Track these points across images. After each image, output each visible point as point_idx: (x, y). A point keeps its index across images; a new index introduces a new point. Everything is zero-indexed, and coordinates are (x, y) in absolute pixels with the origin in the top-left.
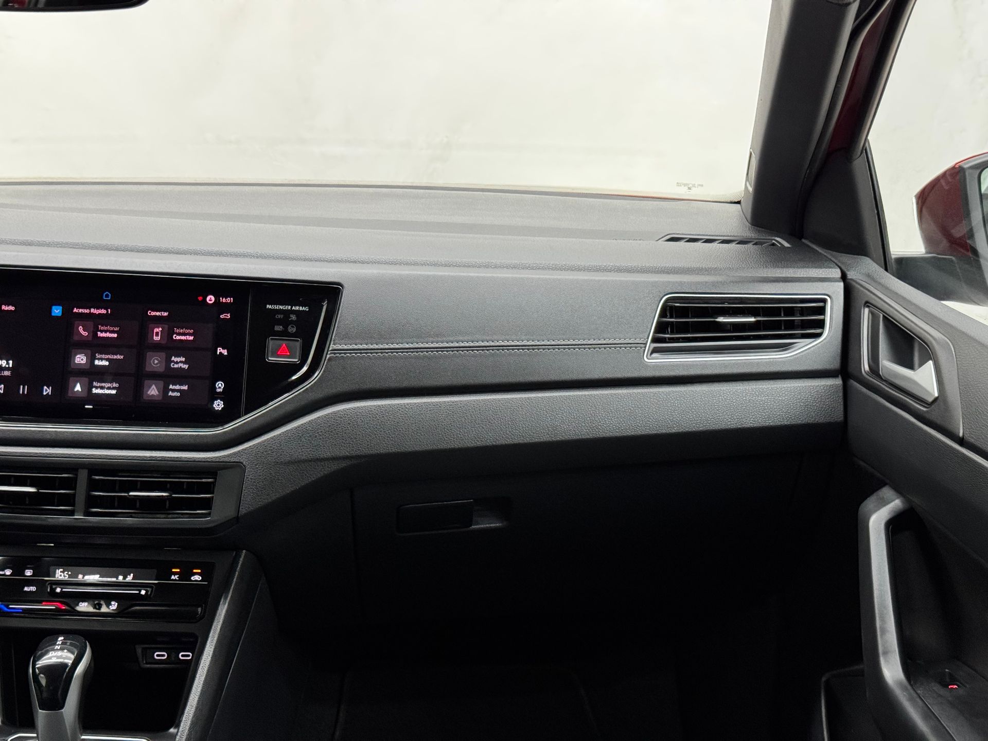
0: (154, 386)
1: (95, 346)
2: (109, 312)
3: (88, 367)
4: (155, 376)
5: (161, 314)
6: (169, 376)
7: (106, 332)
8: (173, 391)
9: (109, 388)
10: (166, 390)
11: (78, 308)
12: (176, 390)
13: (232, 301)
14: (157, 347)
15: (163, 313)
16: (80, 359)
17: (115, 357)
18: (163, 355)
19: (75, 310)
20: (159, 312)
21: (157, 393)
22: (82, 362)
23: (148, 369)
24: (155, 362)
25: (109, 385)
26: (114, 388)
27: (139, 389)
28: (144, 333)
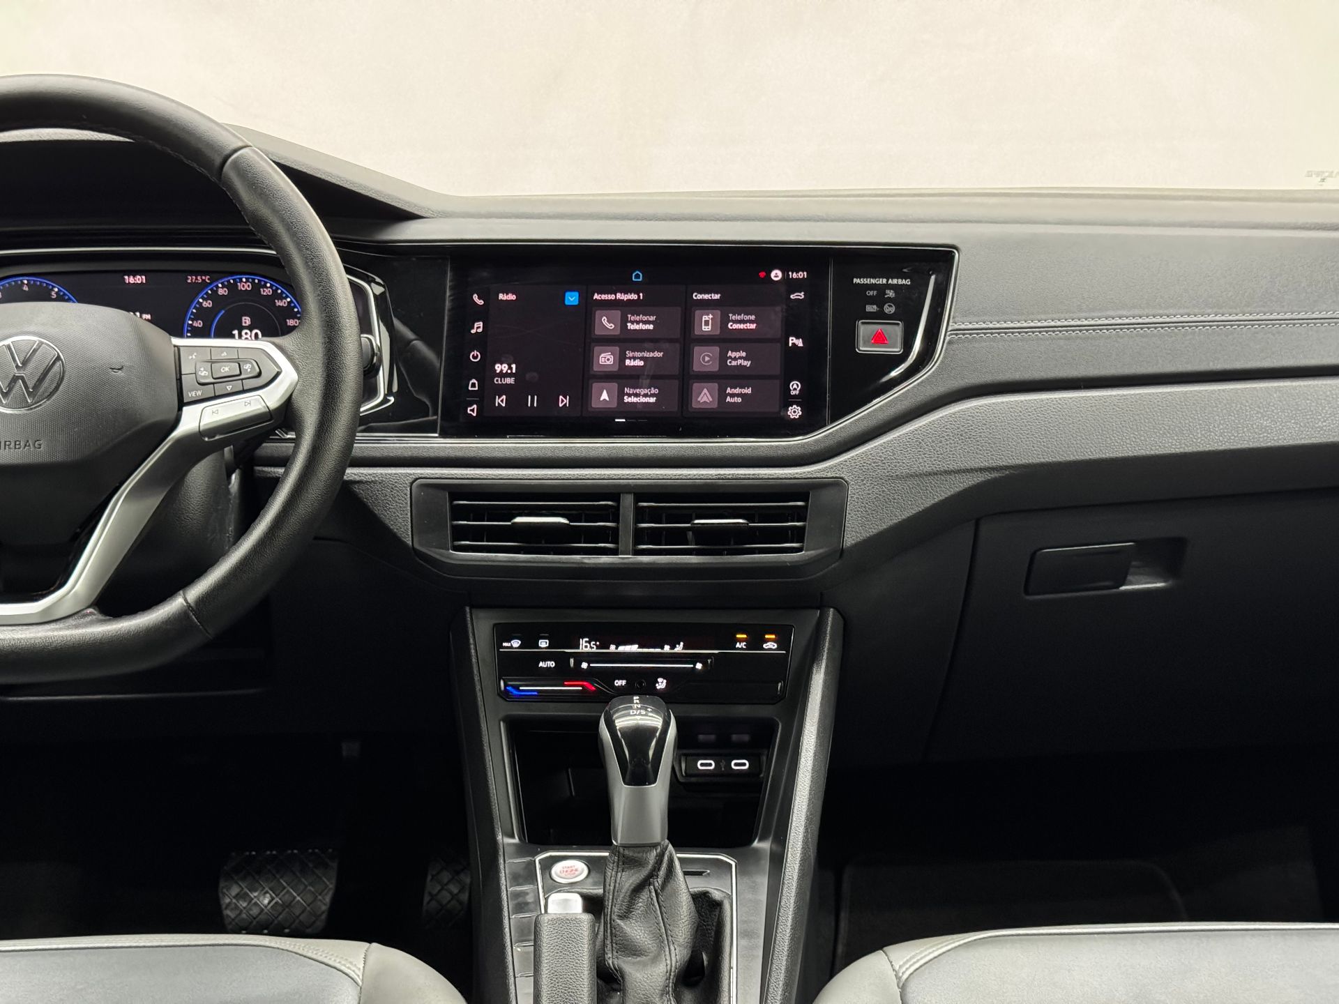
0: (705, 391)
1: (626, 341)
2: (641, 298)
3: (616, 369)
4: (706, 377)
5: (711, 297)
6: (726, 377)
7: (638, 323)
8: (733, 395)
9: (646, 395)
10: (722, 395)
11: (600, 293)
12: (736, 395)
13: (805, 277)
14: (707, 340)
15: (713, 295)
16: (606, 359)
17: (652, 355)
18: (717, 349)
19: (596, 296)
20: (708, 294)
21: (711, 400)
22: (608, 363)
23: (696, 368)
24: (705, 359)
25: (646, 391)
26: (652, 395)
27: (685, 395)
28: (688, 323)
